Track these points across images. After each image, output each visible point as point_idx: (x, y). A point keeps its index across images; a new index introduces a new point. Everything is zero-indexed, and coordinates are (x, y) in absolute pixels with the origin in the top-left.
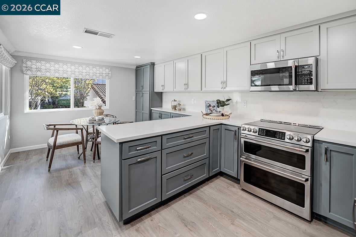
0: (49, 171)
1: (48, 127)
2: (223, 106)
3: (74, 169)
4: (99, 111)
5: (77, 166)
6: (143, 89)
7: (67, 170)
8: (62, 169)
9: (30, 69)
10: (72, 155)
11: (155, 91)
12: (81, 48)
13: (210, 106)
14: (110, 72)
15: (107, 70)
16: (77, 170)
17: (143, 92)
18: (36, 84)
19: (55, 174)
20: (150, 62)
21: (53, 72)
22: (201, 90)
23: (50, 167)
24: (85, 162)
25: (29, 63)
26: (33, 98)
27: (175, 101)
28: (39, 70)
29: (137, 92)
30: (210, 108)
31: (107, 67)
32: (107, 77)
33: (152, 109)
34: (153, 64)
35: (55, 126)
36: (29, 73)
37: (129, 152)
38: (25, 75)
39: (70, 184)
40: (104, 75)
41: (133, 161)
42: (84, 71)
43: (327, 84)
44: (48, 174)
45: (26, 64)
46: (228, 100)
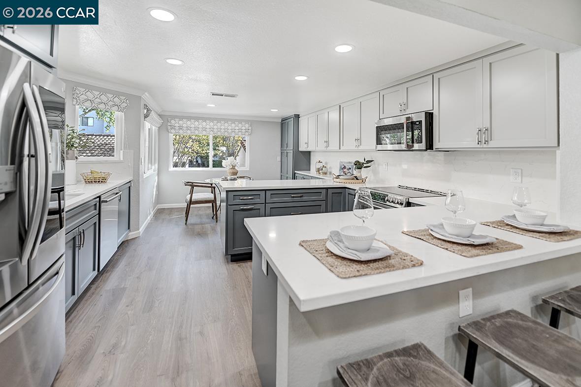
0: (186, 224)
1: (187, 184)
2: (361, 169)
3: (206, 225)
4: (232, 171)
5: (210, 223)
6: (287, 147)
7: (200, 226)
8: (196, 224)
9: (173, 127)
10: (207, 215)
11: (300, 149)
12: (214, 106)
13: (345, 167)
14: (250, 128)
15: (247, 126)
16: (208, 226)
17: (288, 151)
18: (181, 141)
19: (190, 227)
20: (293, 114)
21: (193, 129)
22: (340, 149)
23: (186, 220)
24: (217, 222)
25: (173, 122)
26: (179, 157)
27: (319, 162)
28: (181, 128)
29: (282, 151)
30: (344, 170)
31: (247, 121)
32: (247, 133)
33: (296, 172)
34: (297, 117)
35: (192, 183)
36: (173, 131)
37: (234, 200)
38: (170, 134)
39: (200, 234)
40: (244, 131)
41: (237, 208)
42: (223, 127)
43: (439, 142)
44: (185, 226)
45: (170, 122)
46: (369, 162)
